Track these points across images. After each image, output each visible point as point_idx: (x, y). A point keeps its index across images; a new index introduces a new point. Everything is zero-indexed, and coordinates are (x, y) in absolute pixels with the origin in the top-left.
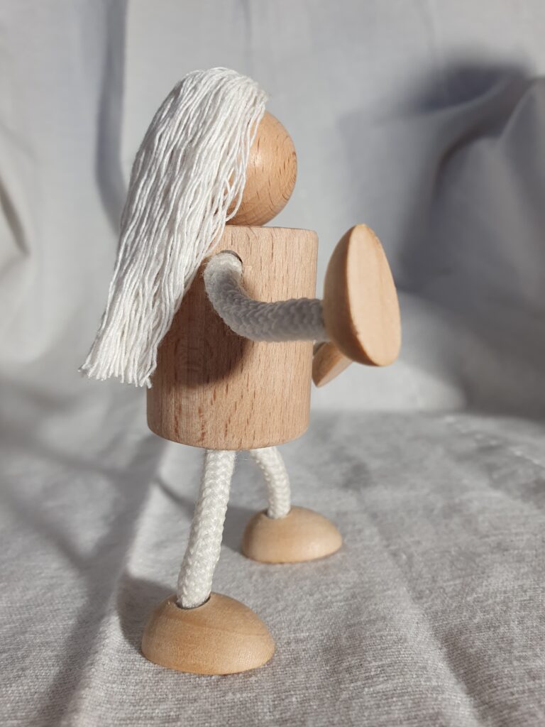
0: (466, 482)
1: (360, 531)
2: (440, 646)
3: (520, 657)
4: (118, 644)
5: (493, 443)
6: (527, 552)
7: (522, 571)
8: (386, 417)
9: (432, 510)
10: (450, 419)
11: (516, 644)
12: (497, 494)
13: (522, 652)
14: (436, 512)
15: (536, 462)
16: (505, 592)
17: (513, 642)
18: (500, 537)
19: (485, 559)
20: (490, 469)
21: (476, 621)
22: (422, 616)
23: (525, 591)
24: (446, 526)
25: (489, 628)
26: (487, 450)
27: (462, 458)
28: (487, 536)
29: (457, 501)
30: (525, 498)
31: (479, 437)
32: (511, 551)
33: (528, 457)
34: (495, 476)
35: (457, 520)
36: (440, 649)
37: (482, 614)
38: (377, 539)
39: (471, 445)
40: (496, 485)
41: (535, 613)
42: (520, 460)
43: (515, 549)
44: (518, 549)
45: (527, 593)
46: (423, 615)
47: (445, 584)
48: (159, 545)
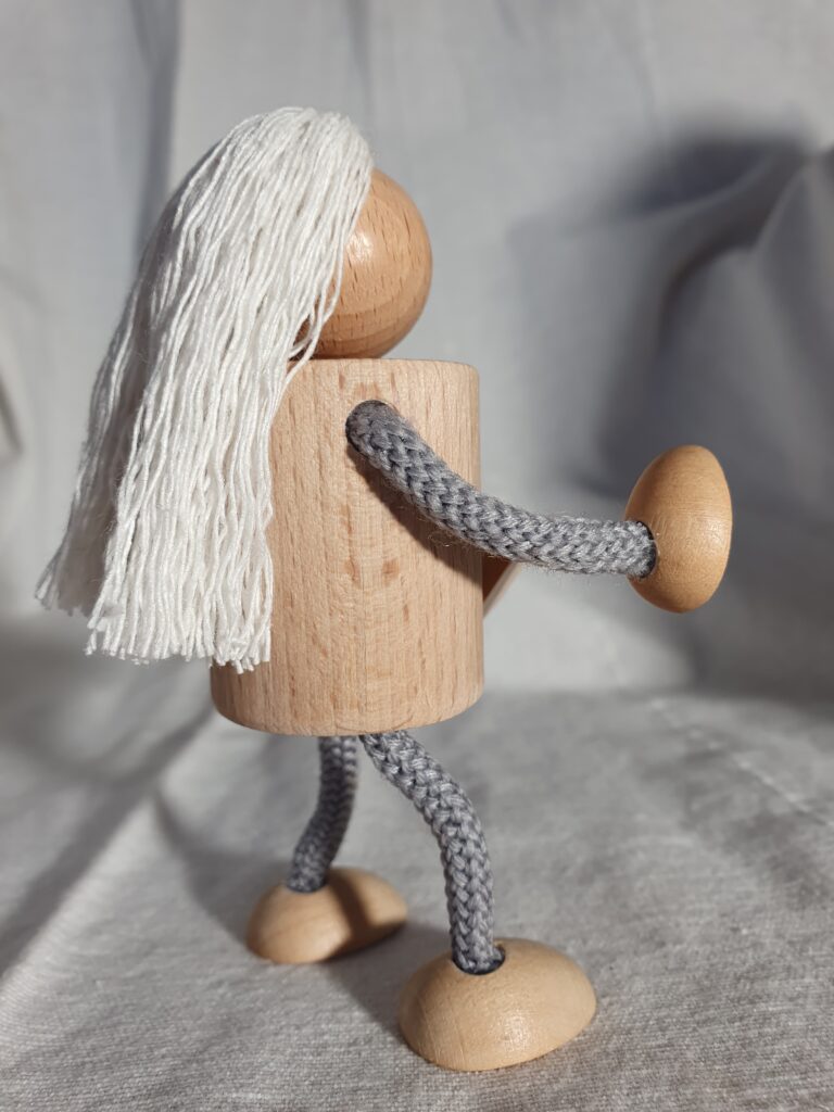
0: (641, 818)
5: (713, 745)
8: (559, 701)
9: (564, 869)
10: (658, 704)
12: (686, 841)
14: (570, 873)
15: (768, 780)
16: (629, 1032)
18: (661, 918)
20: (692, 792)
23: (663, 1030)
24: (579, 897)
26: (701, 758)
27: (653, 773)
28: (638, 917)
29: (611, 851)
30: (729, 847)
31: (696, 735)
32: (670, 946)
33: (757, 772)
34: (696, 806)
35: (598, 886)
37: (573, 1075)
39: (679, 749)
40: (690, 823)
41: (665, 1072)
42: (744, 778)
43: (675, 944)
45: (667, 1032)
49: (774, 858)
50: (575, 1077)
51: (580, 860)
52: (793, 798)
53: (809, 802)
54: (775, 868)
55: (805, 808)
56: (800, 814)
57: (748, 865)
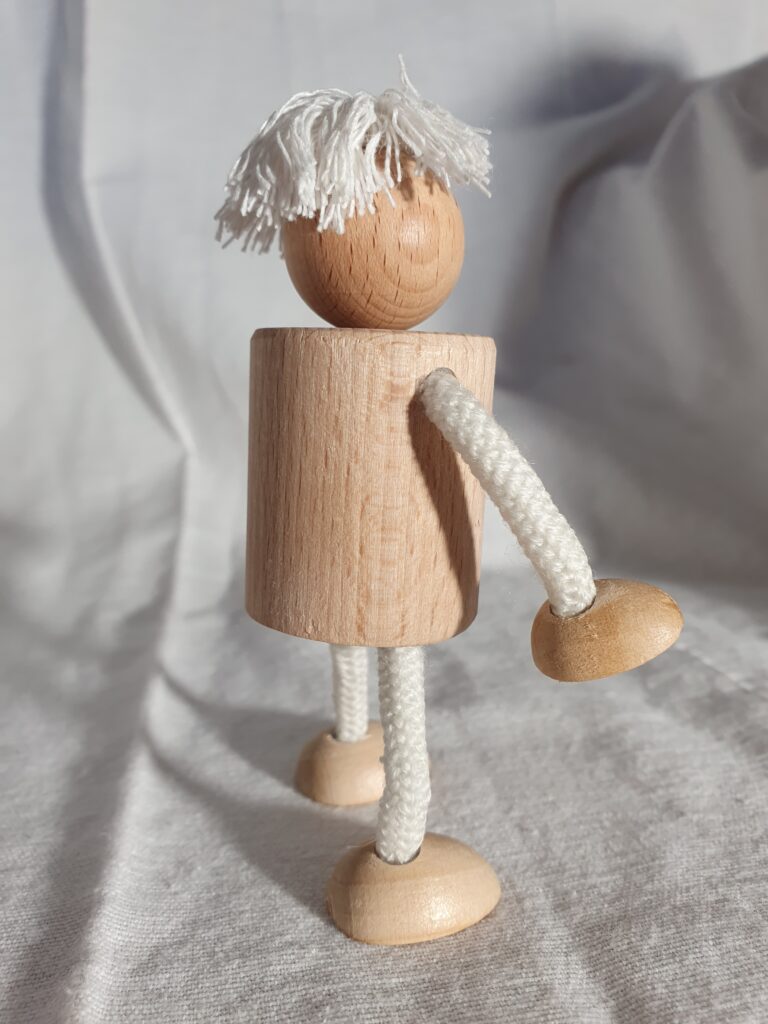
0: (611, 695)
1: (466, 785)
2: (604, 995)
3: (724, 1012)
4: (100, 1016)
6: (712, 817)
7: (708, 851)
9: (568, 747)
11: (714, 987)
12: (658, 717)
13: (726, 1001)
14: (573, 750)
15: (708, 661)
16: (688, 889)
17: (710, 983)
18: (671, 790)
19: (652, 834)
21: (652, 942)
22: (571, 940)
24: (591, 773)
25: (673, 955)
28: (652, 789)
29: (602, 729)
30: (698, 722)
32: (689, 816)
33: (695, 653)
34: (652, 685)
35: (605, 763)
36: (605, 1002)
37: (659, 929)
38: (491, 800)
40: (655, 700)
42: (685, 658)
43: (693, 812)
44: (696, 812)
46: (573, 938)
47: (599, 880)
48: (162, 822)
49: (739, 733)
50: (662, 931)
51: (578, 737)
52: (734, 676)
53: (750, 680)
54: (744, 741)
55: (748, 687)
56: (746, 692)
57: (719, 739)
